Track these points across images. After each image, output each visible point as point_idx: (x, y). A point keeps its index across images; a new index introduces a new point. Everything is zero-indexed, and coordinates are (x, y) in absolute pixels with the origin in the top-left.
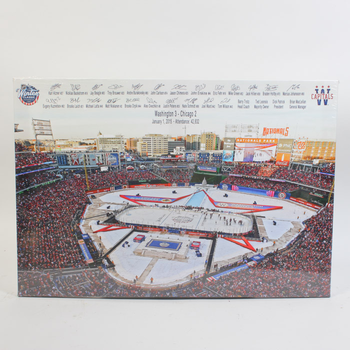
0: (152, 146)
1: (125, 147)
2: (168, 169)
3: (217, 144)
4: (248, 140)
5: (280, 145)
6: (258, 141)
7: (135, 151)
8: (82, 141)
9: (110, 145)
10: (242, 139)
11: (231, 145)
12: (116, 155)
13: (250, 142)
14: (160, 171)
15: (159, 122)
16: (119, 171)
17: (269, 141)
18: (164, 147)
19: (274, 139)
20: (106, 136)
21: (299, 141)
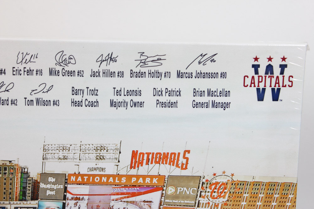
3: (25, 188)
4: (97, 179)
5: (171, 190)
6: (120, 180)
10: (83, 176)
11: (57, 191)
13: (101, 183)
17: (144, 180)
19: (155, 176)
21: (214, 181)
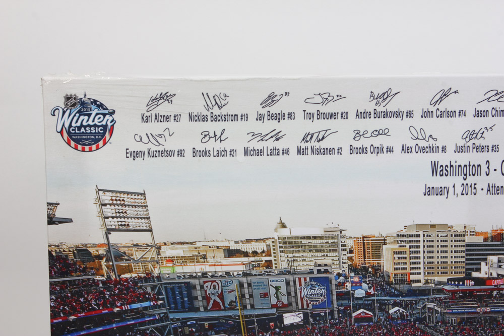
0: (421, 255)
1: (350, 259)
2: (466, 316)
7: (377, 269)
8: (233, 247)
9: (310, 254)
12: (326, 282)
14: (444, 322)
15: (441, 191)
16: (332, 325)
18: (454, 257)
20: (297, 232)
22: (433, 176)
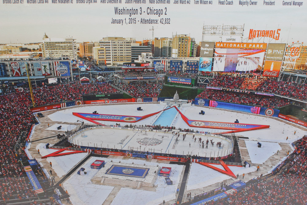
0: (111, 52)
1: (78, 53)
2: (132, 81)
3: (193, 50)
4: (231, 45)
5: (270, 51)
6: (243, 45)
7: (91, 58)
8: (24, 46)
9: (59, 51)
10: (223, 43)
11: (210, 51)
12: (67, 64)
13: (233, 48)
14: (122, 83)
15: (119, 22)
16: (71, 84)
17: (256, 46)
18: (127, 53)
19: (262, 44)
20: (53, 40)
21: (293, 47)
22: (116, 14)
